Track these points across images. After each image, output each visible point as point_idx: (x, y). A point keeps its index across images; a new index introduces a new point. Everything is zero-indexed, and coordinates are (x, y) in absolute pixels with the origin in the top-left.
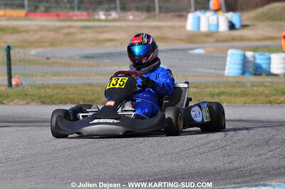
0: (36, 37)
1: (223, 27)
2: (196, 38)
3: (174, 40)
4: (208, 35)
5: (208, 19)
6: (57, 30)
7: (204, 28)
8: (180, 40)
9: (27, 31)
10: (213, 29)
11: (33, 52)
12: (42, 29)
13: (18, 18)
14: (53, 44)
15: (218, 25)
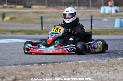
0: (49, 15)
1: (114, 12)
2: (104, 15)
3: (97, 16)
4: (108, 14)
5: (108, 9)
6: (57, 13)
7: (107, 12)
8: (99, 16)
9: (47, 13)
10: (110, 12)
11: (49, 20)
12: (52, 12)
13: (43, 9)
14: (55, 17)
15: (111, 11)
